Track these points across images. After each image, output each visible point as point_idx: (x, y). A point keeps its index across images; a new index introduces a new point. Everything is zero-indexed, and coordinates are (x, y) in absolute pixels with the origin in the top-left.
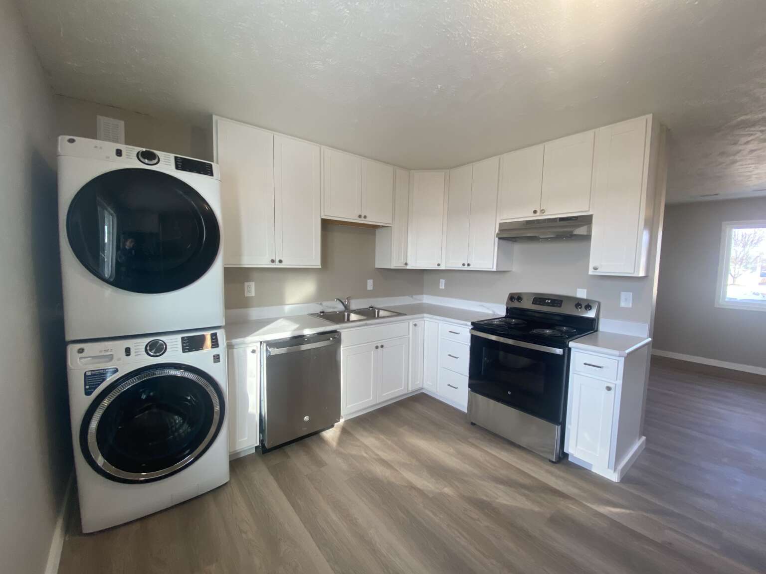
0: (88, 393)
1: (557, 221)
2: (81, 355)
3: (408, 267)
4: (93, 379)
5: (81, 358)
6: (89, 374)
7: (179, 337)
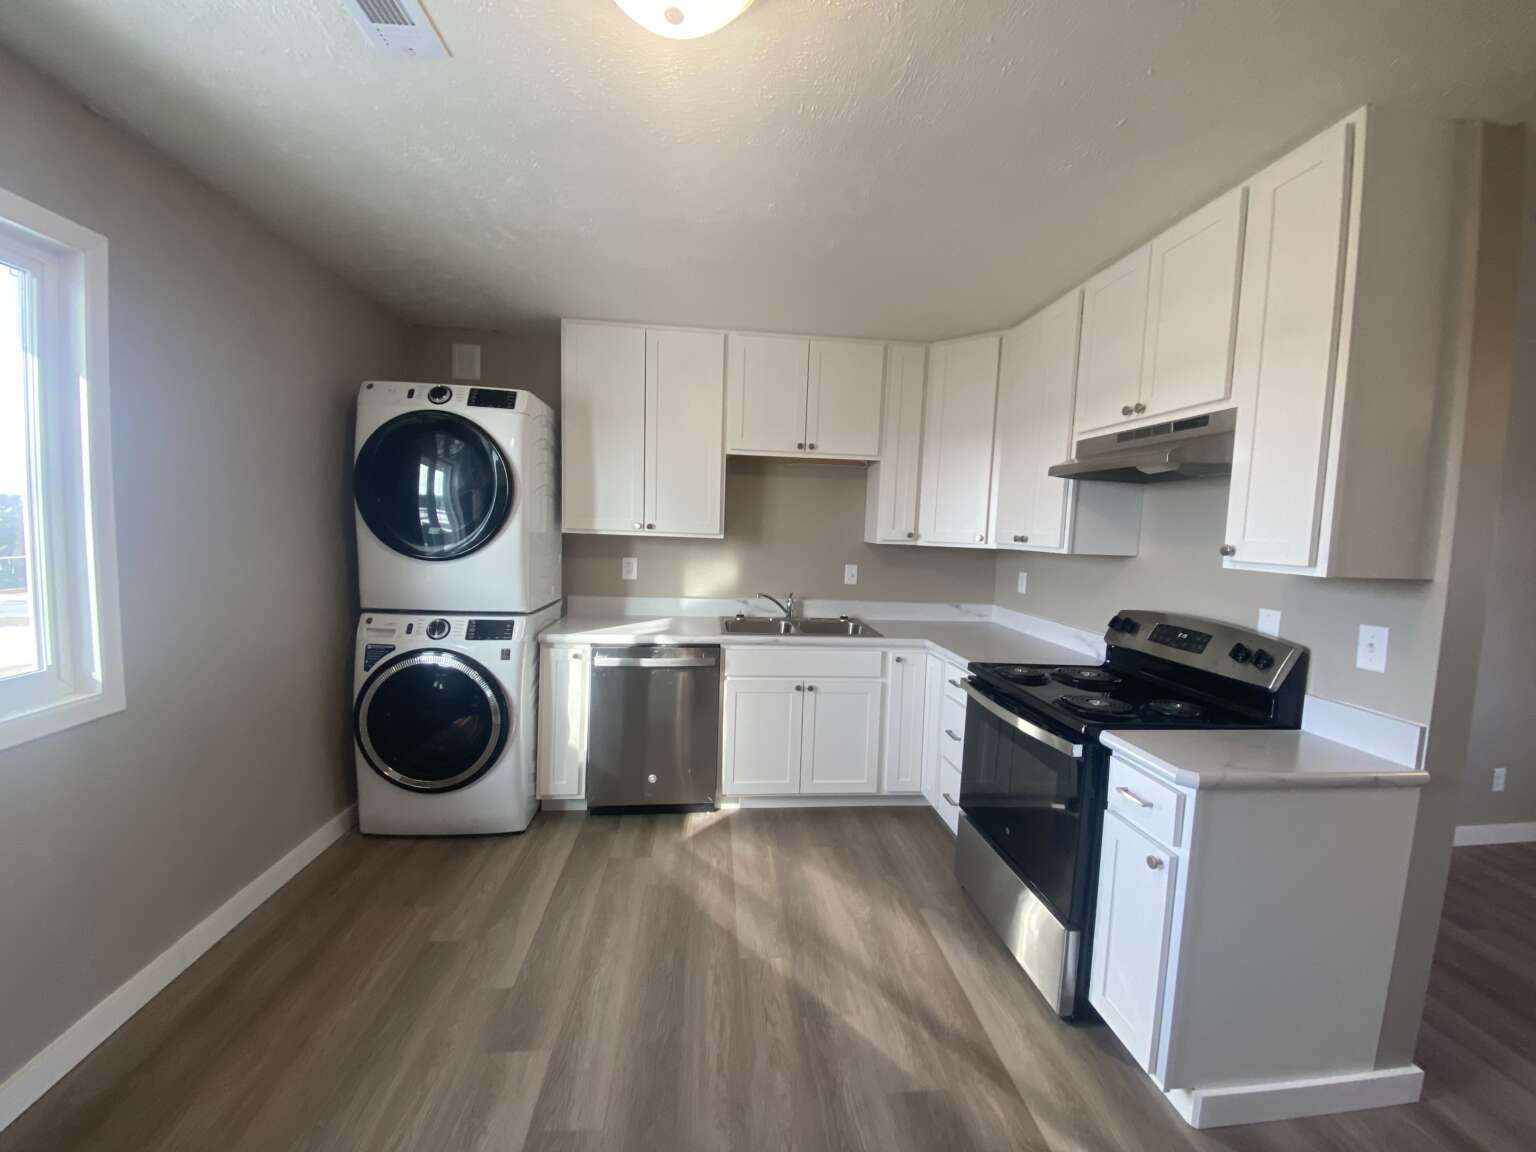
0: (367, 669)
1: (1169, 431)
2: (368, 626)
3: (921, 543)
4: (375, 652)
5: (368, 629)
6: (369, 647)
7: (466, 619)
